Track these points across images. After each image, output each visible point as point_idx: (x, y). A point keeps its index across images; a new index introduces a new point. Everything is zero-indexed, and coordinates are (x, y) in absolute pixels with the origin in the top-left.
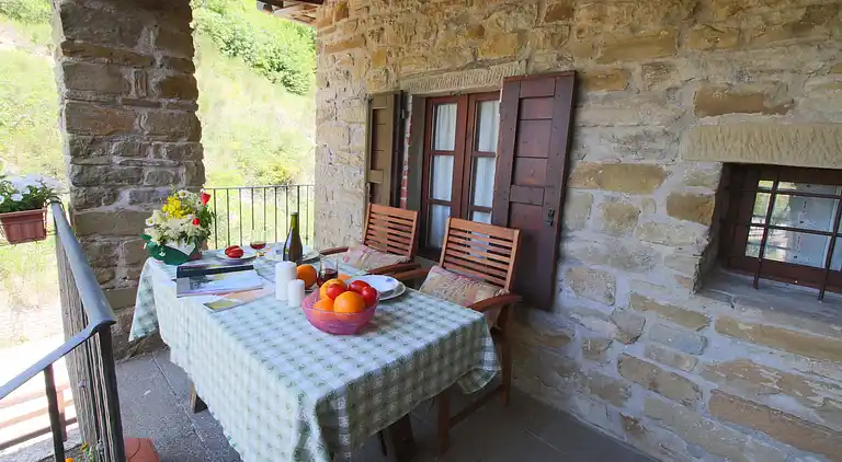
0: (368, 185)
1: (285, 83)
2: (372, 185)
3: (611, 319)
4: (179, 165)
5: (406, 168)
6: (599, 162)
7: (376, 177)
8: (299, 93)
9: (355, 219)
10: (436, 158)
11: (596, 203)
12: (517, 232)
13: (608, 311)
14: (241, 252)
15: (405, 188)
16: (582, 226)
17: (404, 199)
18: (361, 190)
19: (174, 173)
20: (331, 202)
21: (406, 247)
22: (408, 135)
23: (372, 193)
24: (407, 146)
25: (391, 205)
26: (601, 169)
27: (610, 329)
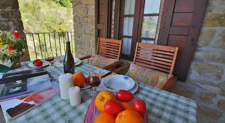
0: (97, 30)
1: (60, 3)
2: (99, 30)
3: (218, 86)
4: (8, 21)
5: (113, 22)
6: (222, 13)
7: (100, 27)
8: (65, 6)
9: (91, 44)
10: (124, 19)
11: (217, 34)
12: (177, 48)
13: (217, 82)
14: (42, 63)
15: (113, 31)
16: (207, 45)
17: (112, 35)
18: (94, 32)
19: (6, 24)
20: (81, 38)
21: (117, 55)
22: (114, 8)
23: (98, 34)
24: (113, 13)
25: (107, 38)
26: (222, 16)
27: (216, 90)
